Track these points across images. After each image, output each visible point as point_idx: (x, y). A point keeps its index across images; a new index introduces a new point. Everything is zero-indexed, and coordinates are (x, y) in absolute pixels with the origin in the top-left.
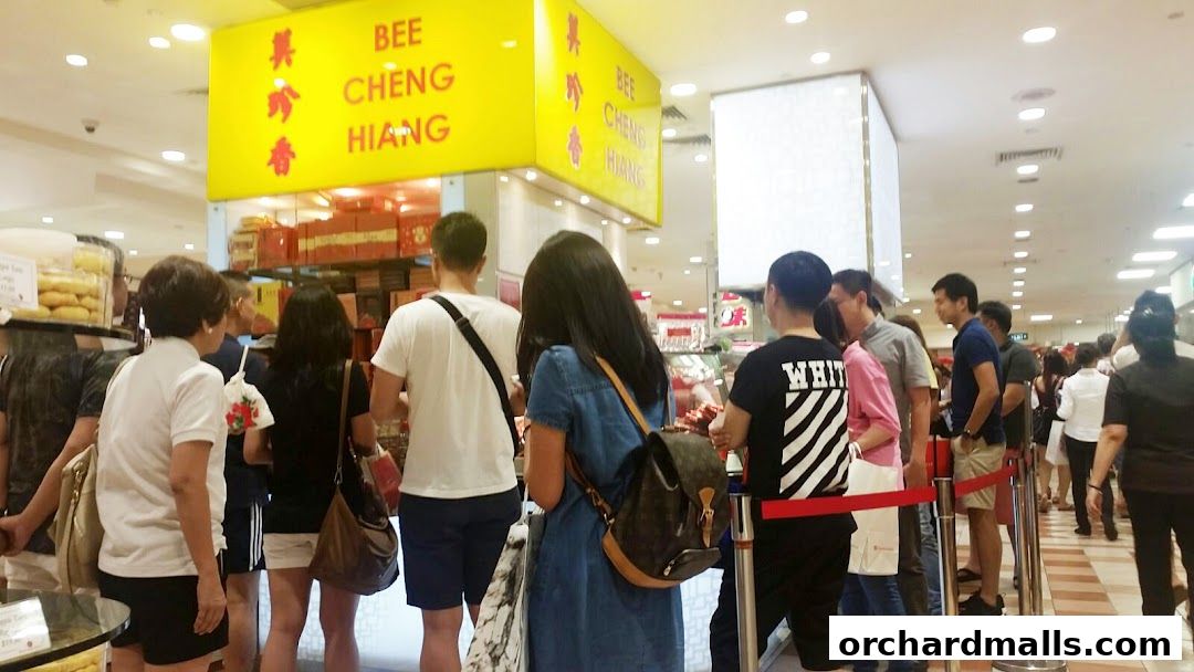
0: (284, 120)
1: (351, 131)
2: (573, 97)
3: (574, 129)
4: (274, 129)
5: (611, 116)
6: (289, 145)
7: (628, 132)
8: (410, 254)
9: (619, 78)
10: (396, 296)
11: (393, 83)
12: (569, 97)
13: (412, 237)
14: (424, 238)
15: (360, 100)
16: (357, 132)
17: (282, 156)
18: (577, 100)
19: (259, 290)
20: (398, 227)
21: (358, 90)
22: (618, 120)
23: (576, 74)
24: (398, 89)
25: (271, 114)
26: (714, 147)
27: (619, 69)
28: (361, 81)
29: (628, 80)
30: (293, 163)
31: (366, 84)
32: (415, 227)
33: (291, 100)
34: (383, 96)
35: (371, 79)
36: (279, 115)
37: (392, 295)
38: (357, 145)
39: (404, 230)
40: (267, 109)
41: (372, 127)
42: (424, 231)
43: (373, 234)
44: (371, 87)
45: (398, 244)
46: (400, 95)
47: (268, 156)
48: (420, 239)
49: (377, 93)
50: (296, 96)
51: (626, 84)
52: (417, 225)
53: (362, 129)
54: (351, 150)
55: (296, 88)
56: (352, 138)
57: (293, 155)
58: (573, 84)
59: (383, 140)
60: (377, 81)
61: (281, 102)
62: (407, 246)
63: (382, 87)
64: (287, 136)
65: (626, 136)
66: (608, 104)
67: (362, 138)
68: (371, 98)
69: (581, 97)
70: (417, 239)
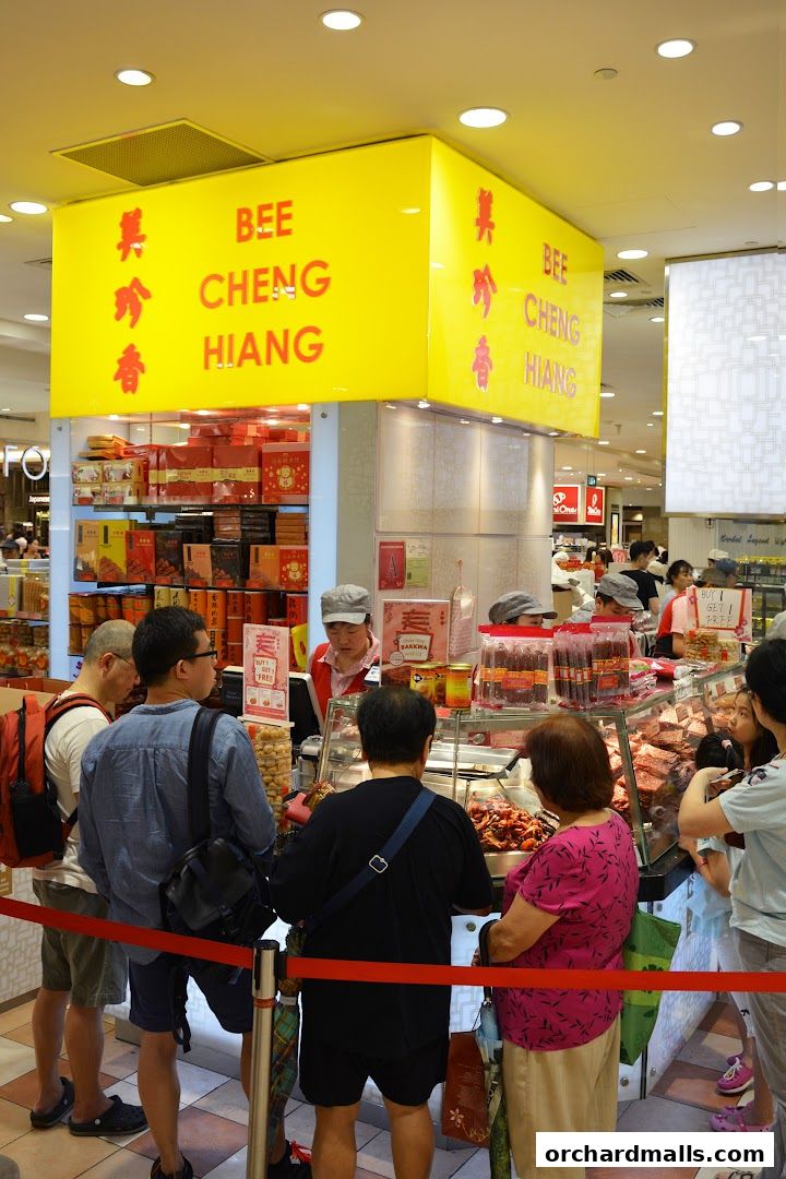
0: (133, 324)
1: (207, 340)
2: (482, 299)
3: (483, 341)
4: (120, 334)
5: (533, 312)
6: (138, 355)
7: (556, 326)
8: (273, 501)
9: (547, 259)
10: (257, 549)
11: (258, 284)
12: (476, 300)
13: (275, 479)
14: (290, 482)
15: (220, 302)
16: (214, 344)
17: (130, 368)
18: (487, 303)
19: (106, 528)
20: (260, 465)
21: (216, 291)
22: (543, 315)
23: (487, 269)
24: (262, 291)
25: (119, 316)
26: (668, 307)
27: (547, 247)
28: (219, 278)
29: (559, 259)
30: (142, 378)
31: (226, 284)
32: (279, 467)
33: (140, 298)
34: (244, 301)
35: (231, 275)
36: (127, 318)
37: (253, 547)
38: (213, 358)
39: (267, 470)
40: (114, 310)
41: (231, 338)
42: (291, 473)
43: (231, 471)
44: (232, 288)
45: (259, 487)
46: (264, 299)
47: (115, 367)
48: (286, 483)
49: (238, 295)
50: (146, 295)
51: (556, 264)
52: (283, 464)
53: (221, 338)
54: (207, 366)
55: (146, 284)
56: (208, 352)
57: (142, 368)
58: (482, 280)
59: (244, 356)
60: (238, 280)
61: (130, 300)
62: (270, 487)
63: (243, 287)
64: (136, 344)
65: (553, 333)
66: (530, 297)
67: (218, 351)
68: (231, 303)
69: (493, 296)
70: (281, 482)
